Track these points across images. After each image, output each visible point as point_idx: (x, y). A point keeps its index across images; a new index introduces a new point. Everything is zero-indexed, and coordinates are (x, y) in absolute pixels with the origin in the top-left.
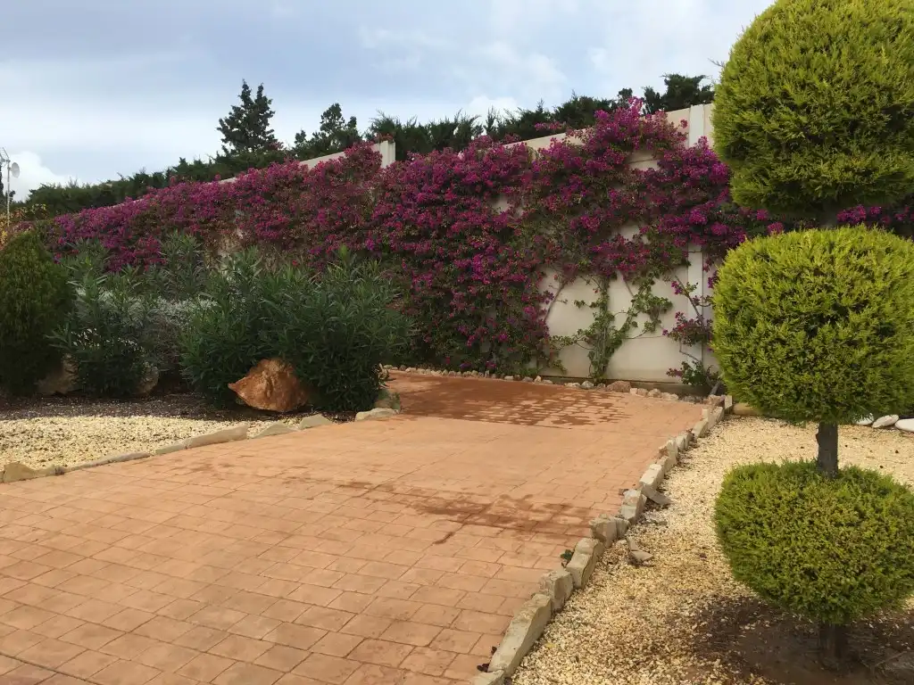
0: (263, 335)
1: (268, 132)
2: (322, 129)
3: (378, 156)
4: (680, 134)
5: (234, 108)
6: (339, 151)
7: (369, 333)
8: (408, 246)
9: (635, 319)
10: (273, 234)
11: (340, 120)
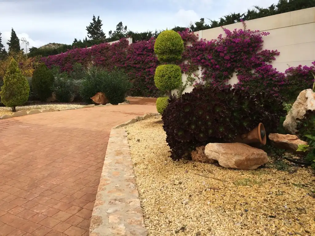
0: (98, 86)
1: (101, 31)
2: (117, 30)
3: (128, 42)
4: (197, 37)
5: (91, 23)
6: (118, 40)
7: (121, 86)
8: (134, 65)
9: (187, 83)
10: (101, 62)
11: (122, 27)
